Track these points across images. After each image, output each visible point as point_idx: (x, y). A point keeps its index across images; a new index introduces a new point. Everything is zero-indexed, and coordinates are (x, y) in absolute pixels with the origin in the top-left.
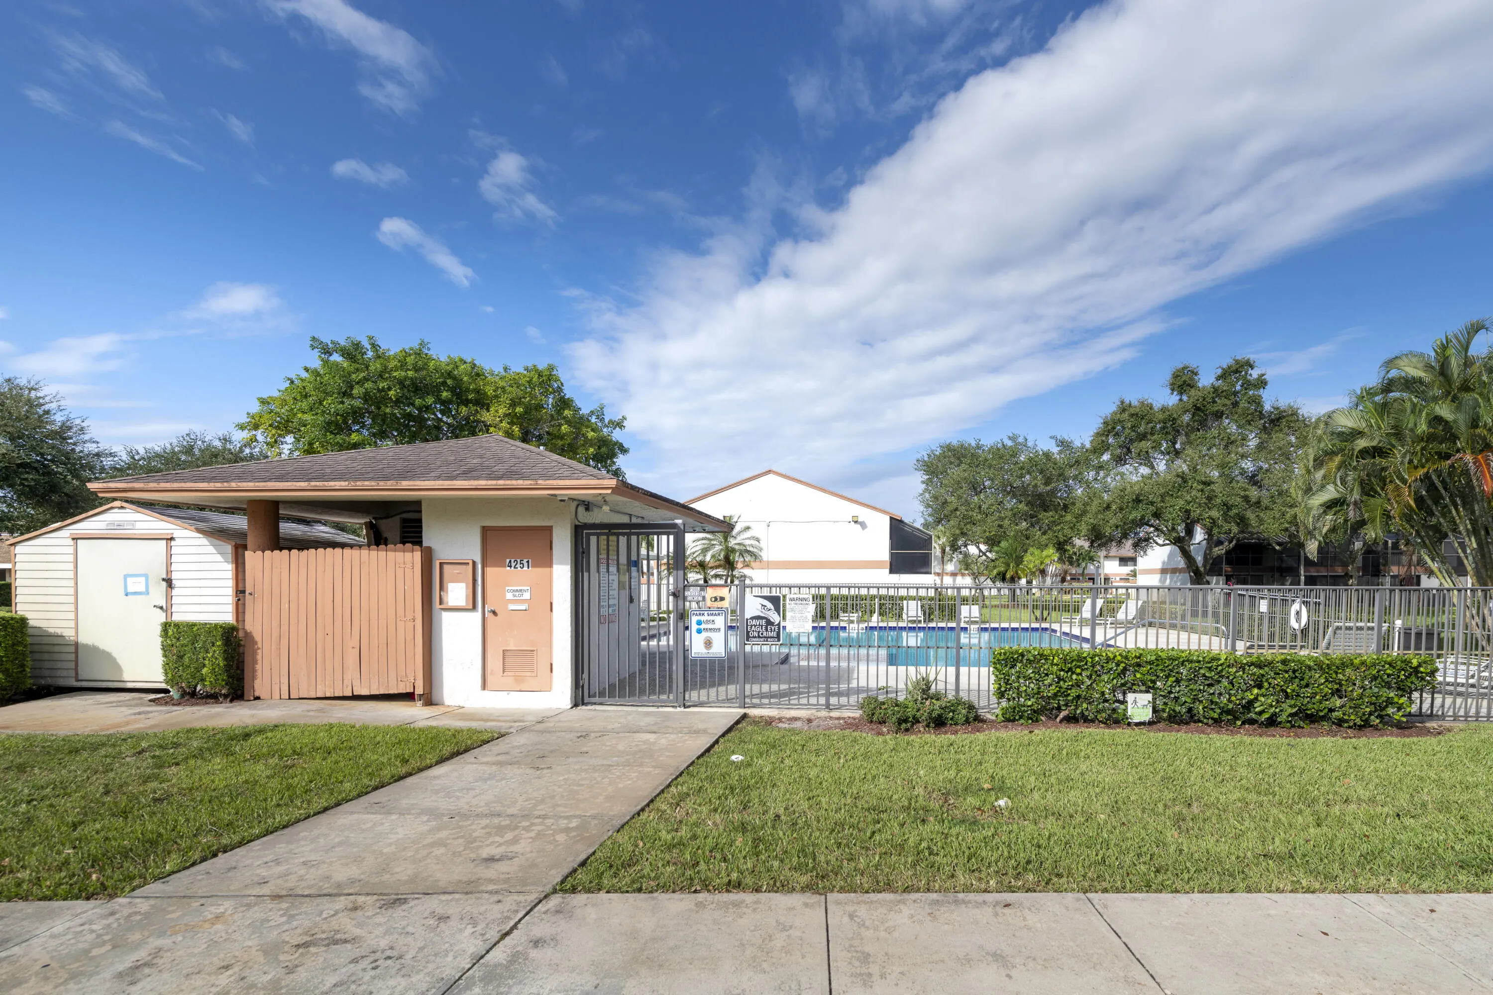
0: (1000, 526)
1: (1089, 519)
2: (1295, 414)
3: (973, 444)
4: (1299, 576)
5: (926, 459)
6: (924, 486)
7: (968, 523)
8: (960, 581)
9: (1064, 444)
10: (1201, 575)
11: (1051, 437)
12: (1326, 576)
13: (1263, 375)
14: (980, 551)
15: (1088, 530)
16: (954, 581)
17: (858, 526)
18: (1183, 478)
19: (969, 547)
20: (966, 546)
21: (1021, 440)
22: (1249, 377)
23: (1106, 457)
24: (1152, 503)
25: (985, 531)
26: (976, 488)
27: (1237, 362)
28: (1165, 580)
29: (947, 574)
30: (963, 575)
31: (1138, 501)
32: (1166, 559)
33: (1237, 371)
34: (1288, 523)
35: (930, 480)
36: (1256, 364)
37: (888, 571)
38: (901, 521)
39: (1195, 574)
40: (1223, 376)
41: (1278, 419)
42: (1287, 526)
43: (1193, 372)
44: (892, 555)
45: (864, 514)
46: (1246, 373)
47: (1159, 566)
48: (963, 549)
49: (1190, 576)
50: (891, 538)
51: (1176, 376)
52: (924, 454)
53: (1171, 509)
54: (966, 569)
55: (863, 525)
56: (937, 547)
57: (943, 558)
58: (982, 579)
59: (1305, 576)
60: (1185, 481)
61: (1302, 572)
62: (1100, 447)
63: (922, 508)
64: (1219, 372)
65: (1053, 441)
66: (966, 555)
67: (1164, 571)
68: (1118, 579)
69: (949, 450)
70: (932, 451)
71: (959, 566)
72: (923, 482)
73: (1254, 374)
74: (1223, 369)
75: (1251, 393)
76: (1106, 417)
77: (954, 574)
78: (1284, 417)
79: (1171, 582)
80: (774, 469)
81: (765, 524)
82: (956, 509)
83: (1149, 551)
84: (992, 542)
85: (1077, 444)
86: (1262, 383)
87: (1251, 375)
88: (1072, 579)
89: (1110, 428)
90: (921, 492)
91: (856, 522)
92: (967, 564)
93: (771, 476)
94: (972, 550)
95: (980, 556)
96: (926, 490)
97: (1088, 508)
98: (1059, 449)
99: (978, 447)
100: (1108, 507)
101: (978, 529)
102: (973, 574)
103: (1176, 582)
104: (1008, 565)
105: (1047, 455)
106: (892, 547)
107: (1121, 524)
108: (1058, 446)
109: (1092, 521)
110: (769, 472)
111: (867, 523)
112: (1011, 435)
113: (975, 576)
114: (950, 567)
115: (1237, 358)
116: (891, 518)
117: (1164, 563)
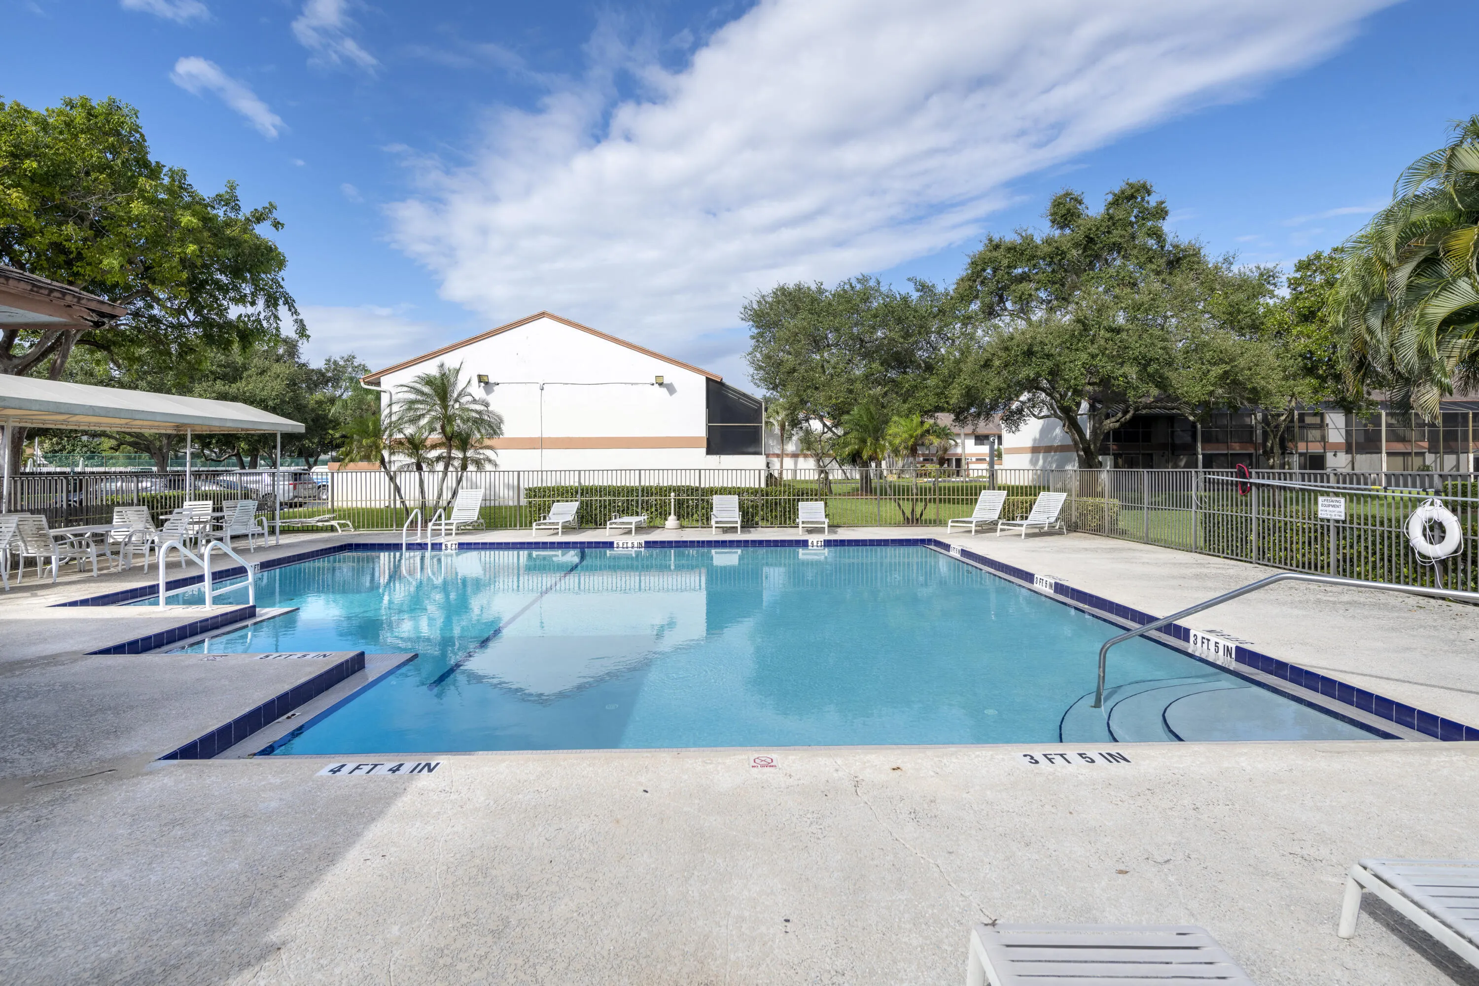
0: (851, 391)
1: (965, 380)
2: (1197, 254)
3: (813, 287)
4: (1195, 454)
5: (755, 306)
6: (753, 342)
7: (808, 387)
8: (802, 463)
9: (923, 288)
10: (1092, 454)
11: (909, 279)
12: (1227, 454)
13: (1162, 203)
14: (825, 425)
15: (962, 395)
16: (796, 464)
17: (664, 390)
18: (1084, 324)
19: (811, 422)
20: (807, 421)
21: (872, 283)
22: (1146, 205)
23: (975, 306)
24: (1049, 356)
25: (830, 398)
26: (817, 343)
27: (1131, 186)
28: (1037, 460)
29: (787, 455)
30: (805, 456)
31: (1029, 353)
32: (1038, 436)
33: (1132, 197)
34: (1212, 385)
35: (761, 335)
36: (1153, 189)
37: (704, 450)
38: (721, 384)
39: (1085, 453)
40: (1116, 202)
41: (1178, 260)
42: (1212, 388)
43: (1076, 200)
44: (710, 429)
45: (672, 373)
46: (1143, 199)
47: (1029, 444)
48: (805, 425)
49: (1078, 456)
50: (708, 406)
51: (1057, 204)
52: (753, 299)
53: (1072, 365)
54: (808, 449)
55: (671, 389)
56: (775, 423)
57: (782, 435)
58: (827, 460)
59: (1203, 454)
60: (1086, 328)
61: (1200, 450)
62: (966, 294)
63: (751, 370)
64: (1110, 198)
65: (912, 285)
66: (808, 432)
67: (1035, 450)
68: (974, 459)
69: (783, 294)
70: (763, 297)
71: (800, 446)
72: (753, 337)
73: (1152, 201)
74: (1115, 195)
75: (1150, 224)
76: (974, 256)
77: (795, 456)
78: (1185, 257)
79: (1044, 462)
80: (549, 311)
81: (538, 387)
82: (794, 370)
83: (1022, 426)
84: (838, 413)
85: (940, 289)
86: (1161, 213)
87: (1148, 202)
88: (924, 460)
89: (978, 267)
90: (751, 349)
91: (661, 384)
92: (809, 443)
93: (545, 321)
94: (816, 425)
95: (824, 433)
96: (756, 348)
97: (962, 365)
98: (919, 294)
99: (820, 291)
100: (987, 364)
101: (820, 396)
102: (817, 455)
103: (1051, 463)
104: (864, 441)
105: (905, 300)
106: (710, 418)
107: (1005, 386)
108: (918, 291)
109: (967, 382)
110: (542, 315)
111: (676, 386)
112: (861, 277)
113: (819, 458)
114: (791, 447)
115: (1130, 181)
116: (708, 380)
117: (1035, 440)
